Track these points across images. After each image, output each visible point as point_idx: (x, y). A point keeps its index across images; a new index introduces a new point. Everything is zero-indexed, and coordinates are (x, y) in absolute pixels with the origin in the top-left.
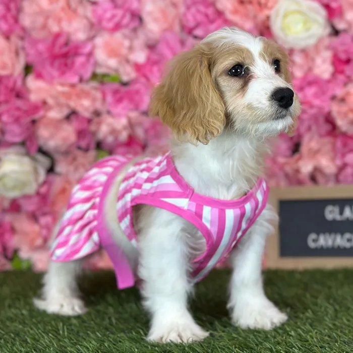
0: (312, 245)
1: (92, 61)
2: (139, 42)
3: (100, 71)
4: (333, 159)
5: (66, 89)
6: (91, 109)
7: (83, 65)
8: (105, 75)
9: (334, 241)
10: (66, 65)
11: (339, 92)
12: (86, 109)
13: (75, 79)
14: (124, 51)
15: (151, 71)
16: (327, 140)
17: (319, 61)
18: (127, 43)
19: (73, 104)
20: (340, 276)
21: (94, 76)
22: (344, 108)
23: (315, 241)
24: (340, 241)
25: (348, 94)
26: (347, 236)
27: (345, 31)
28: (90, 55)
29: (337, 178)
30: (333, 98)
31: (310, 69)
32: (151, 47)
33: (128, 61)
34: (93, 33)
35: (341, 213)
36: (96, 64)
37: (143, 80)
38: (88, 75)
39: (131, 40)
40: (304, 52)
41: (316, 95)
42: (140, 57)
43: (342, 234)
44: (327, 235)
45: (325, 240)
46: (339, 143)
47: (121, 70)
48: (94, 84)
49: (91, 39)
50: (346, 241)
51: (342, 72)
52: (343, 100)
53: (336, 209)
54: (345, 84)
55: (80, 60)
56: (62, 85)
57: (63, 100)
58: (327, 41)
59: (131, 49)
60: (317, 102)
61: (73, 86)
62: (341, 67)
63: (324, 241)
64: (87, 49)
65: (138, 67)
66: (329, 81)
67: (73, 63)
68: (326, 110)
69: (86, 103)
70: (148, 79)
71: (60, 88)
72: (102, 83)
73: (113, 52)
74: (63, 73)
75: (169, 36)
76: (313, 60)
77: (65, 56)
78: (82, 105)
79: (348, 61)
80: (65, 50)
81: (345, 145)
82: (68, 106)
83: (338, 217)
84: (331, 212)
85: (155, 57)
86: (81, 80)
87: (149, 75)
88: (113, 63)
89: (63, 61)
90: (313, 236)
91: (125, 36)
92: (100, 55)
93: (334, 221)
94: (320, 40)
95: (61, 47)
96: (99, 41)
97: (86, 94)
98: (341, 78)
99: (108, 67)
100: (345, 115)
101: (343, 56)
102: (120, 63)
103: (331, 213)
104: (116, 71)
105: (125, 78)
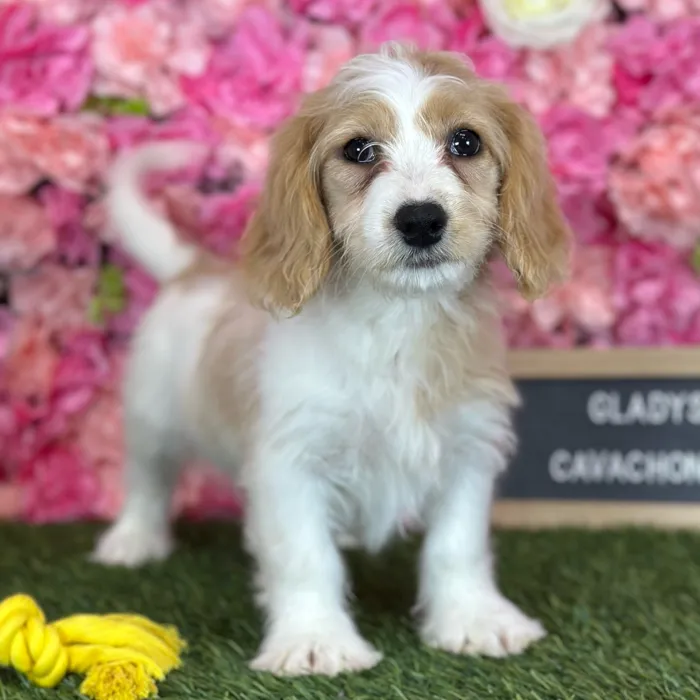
0: (558, 474)
1: (86, 68)
2: (192, 28)
3: (104, 90)
4: (609, 292)
5: (29, 128)
6: (85, 173)
7: (67, 76)
8: (115, 100)
9: (607, 466)
10: (29, 74)
11: (626, 147)
12: (72, 173)
13: (49, 107)
14: (157, 48)
15: (217, 94)
16: (598, 253)
17: (582, 77)
18: (164, 30)
19: (44, 162)
20: (620, 547)
21: (92, 102)
22: (637, 184)
23: (566, 466)
24: (619, 467)
25: (645, 151)
26: (635, 456)
27: (641, 12)
28: (83, 53)
29: (615, 334)
30: (614, 159)
31: (564, 95)
32: (217, 42)
33: (165, 70)
34: (89, 8)
35: (624, 406)
36: (96, 75)
37: (199, 112)
38: (77, 97)
39: (174, 24)
40: (552, 56)
41: (576, 153)
42: (193, 61)
43: (625, 452)
44: (593, 455)
45: (589, 465)
46: (623, 260)
47: (151, 89)
48: (91, 118)
49: (86, 19)
50: (632, 467)
51: (632, 103)
52: (634, 165)
53: (614, 400)
54: (640, 129)
55: (61, 64)
56: (21, 118)
57: (21, 152)
58: (602, 34)
59: (173, 43)
60: (577, 169)
61: (44, 121)
62: (630, 92)
63: (586, 466)
64: (74, 42)
65: (188, 84)
66: (604, 122)
67: (45, 71)
68: (598, 186)
69: (73, 159)
70: (209, 110)
71: (16, 127)
72: (109, 117)
73: (133, 51)
74: (22, 94)
75: (256, 16)
76: (571, 75)
77: (29, 53)
78: (63, 164)
79: (646, 79)
80: (27, 41)
81: (635, 263)
82: (33, 167)
83: (617, 418)
84: (601, 406)
85: (224, 62)
86: (63, 109)
87: (213, 102)
88: (132, 72)
89: (22, 64)
90: (560, 456)
91: (160, 16)
92: (105, 55)
93: (608, 426)
94: (587, 31)
95: (18, 35)
96: (103, 25)
97: (75, 141)
98: (631, 115)
99: (123, 83)
100: (640, 198)
101: (636, 68)
102: (148, 72)
103: (602, 409)
104: (141, 90)
105: (159, 108)
